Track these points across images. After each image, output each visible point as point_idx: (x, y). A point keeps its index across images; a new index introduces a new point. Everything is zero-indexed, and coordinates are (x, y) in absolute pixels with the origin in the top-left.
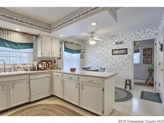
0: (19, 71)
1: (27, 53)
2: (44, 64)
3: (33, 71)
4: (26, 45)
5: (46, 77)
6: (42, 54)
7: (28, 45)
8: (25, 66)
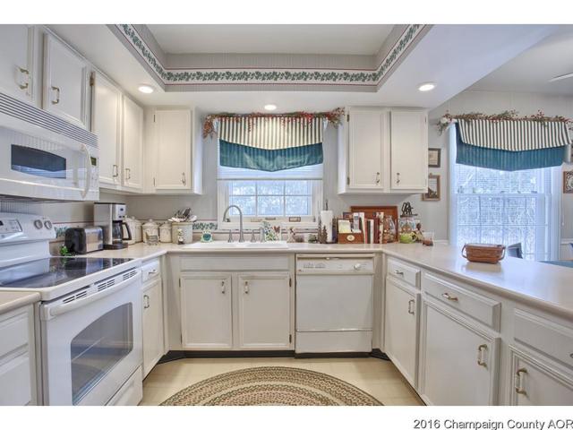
0: (280, 242)
1: (305, 182)
2: (360, 219)
3: (319, 244)
4: (301, 155)
5: (356, 273)
6: (348, 182)
7: (304, 154)
8: (295, 225)
